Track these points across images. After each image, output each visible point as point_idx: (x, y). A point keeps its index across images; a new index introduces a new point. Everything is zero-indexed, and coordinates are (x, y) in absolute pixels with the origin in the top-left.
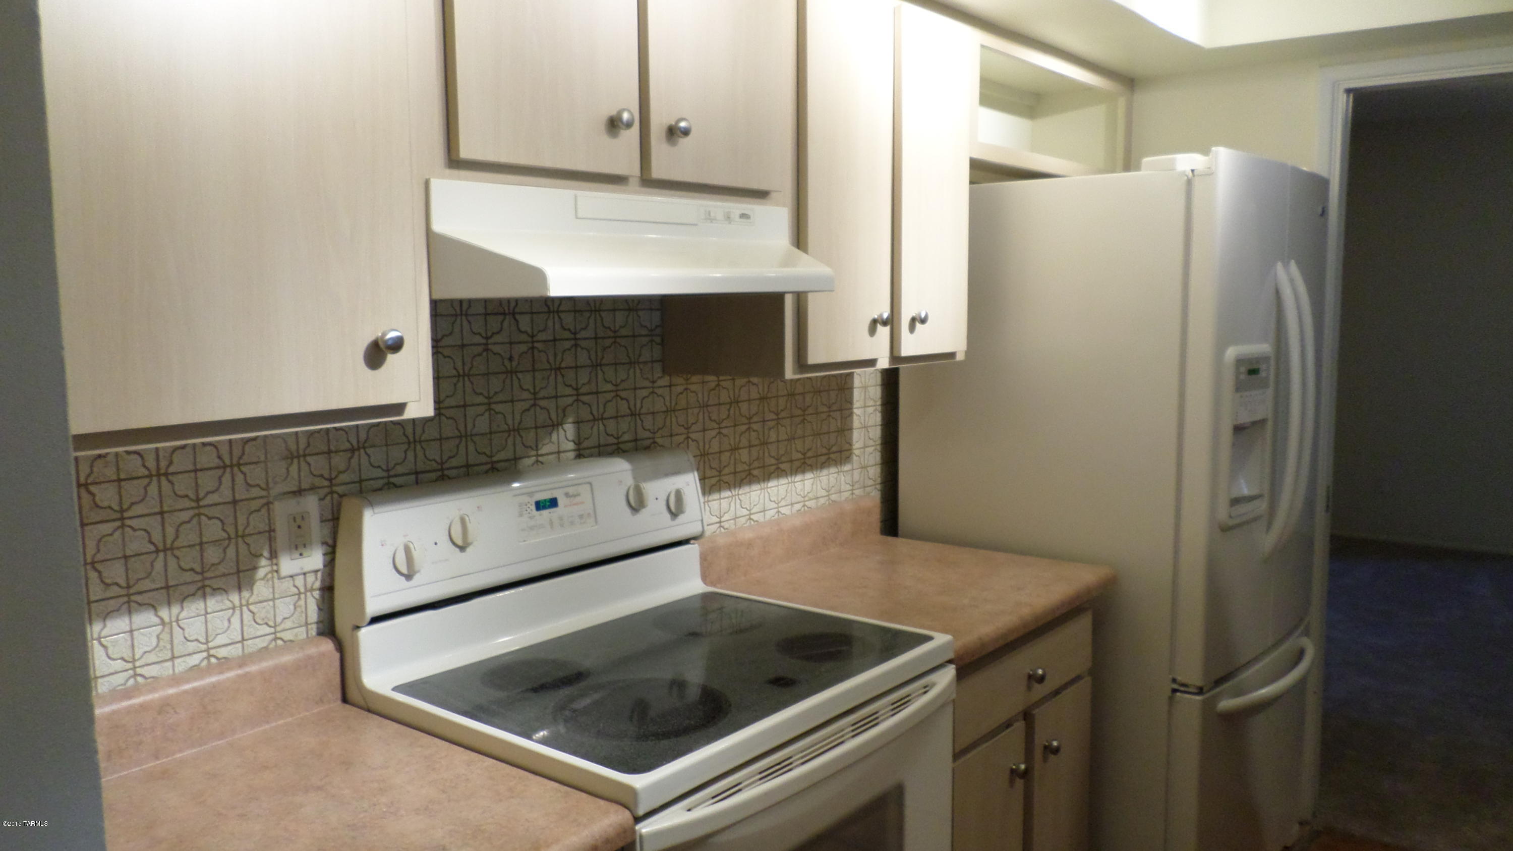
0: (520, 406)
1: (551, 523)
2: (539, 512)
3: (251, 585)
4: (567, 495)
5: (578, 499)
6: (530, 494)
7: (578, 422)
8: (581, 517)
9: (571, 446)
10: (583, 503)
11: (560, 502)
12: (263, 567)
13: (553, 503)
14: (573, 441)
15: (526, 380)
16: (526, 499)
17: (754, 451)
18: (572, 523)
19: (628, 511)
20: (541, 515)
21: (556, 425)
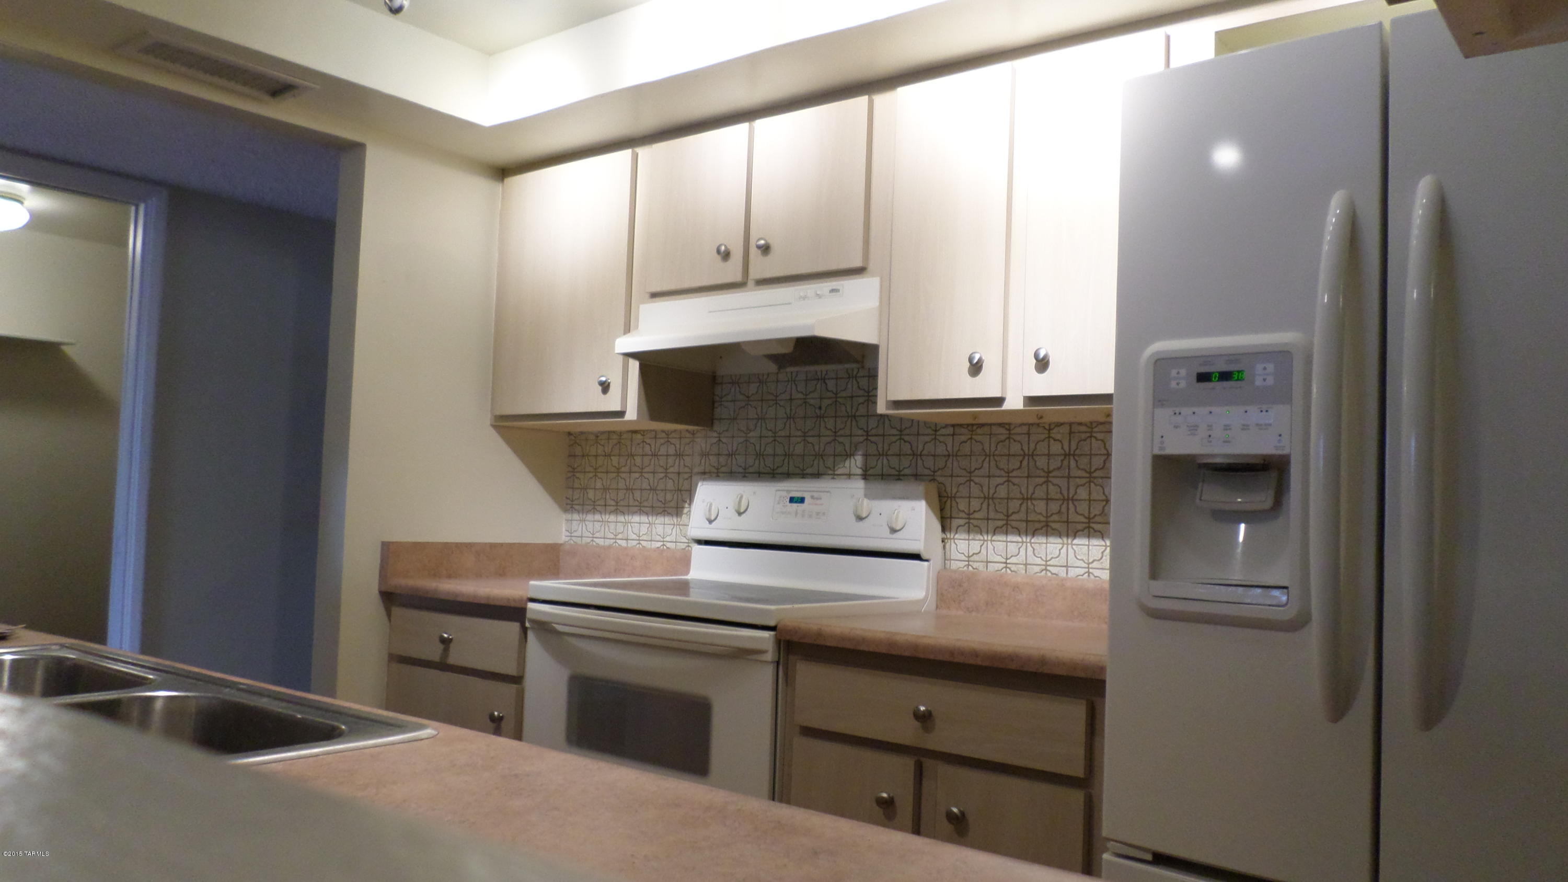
0: (824, 440)
1: (796, 513)
2: (791, 504)
3: (681, 517)
4: (812, 497)
5: (818, 502)
6: (788, 491)
7: (866, 455)
8: (818, 514)
9: (859, 471)
10: (822, 504)
11: (806, 501)
12: (687, 508)
13: (802, 500)
14: (861, 468)
15: (830, 423)
16: (784, 494)
18: (810, 516)
19: (854, 518)
20: (791, 506)
21: (849, 455)
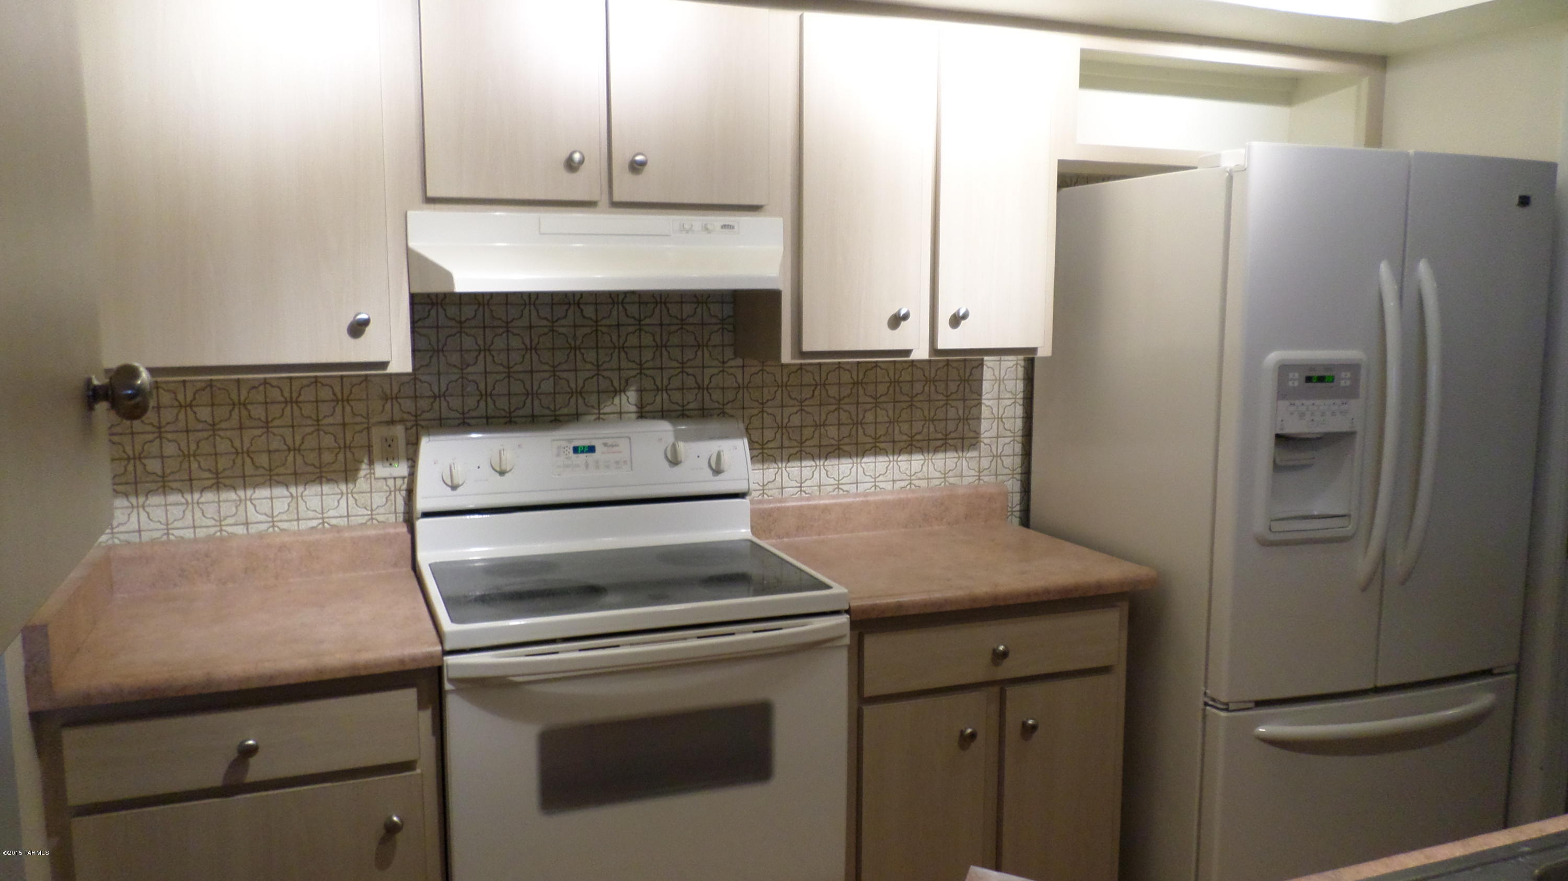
0: (582, 375)
1: (587, 466)
2: (576, 455)
3: (355, 480)
4: (605, 445)
5: (615, 449)
6: (570, 441)
7: (641, 391)
8: (617, 463)
9: (634, 409)
10: (620, 452)
11: (597, 449)
12: (364, 469)
13: (591, 449)
14: (636, 405)
15: (591, 355)
16: (564, 444)
17: (845, 430)
18: (607, 467)
19: (666, 464)
20: (577, 457)
21: (619, 391)
